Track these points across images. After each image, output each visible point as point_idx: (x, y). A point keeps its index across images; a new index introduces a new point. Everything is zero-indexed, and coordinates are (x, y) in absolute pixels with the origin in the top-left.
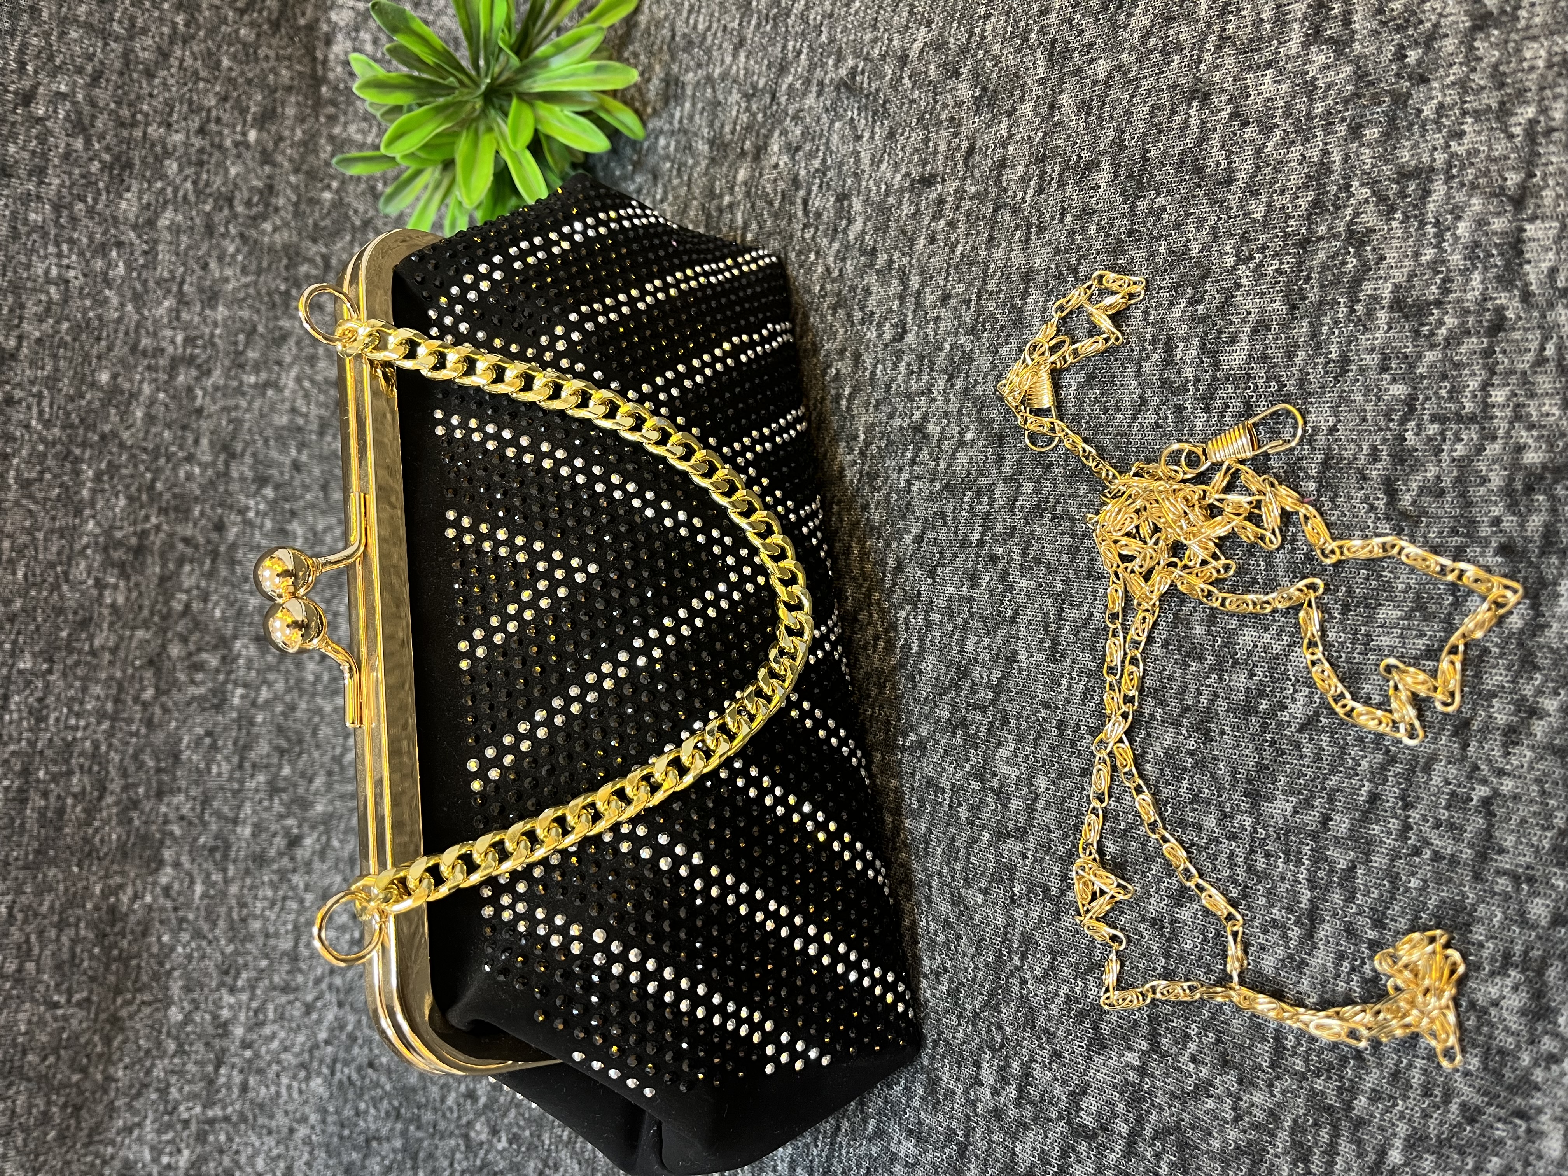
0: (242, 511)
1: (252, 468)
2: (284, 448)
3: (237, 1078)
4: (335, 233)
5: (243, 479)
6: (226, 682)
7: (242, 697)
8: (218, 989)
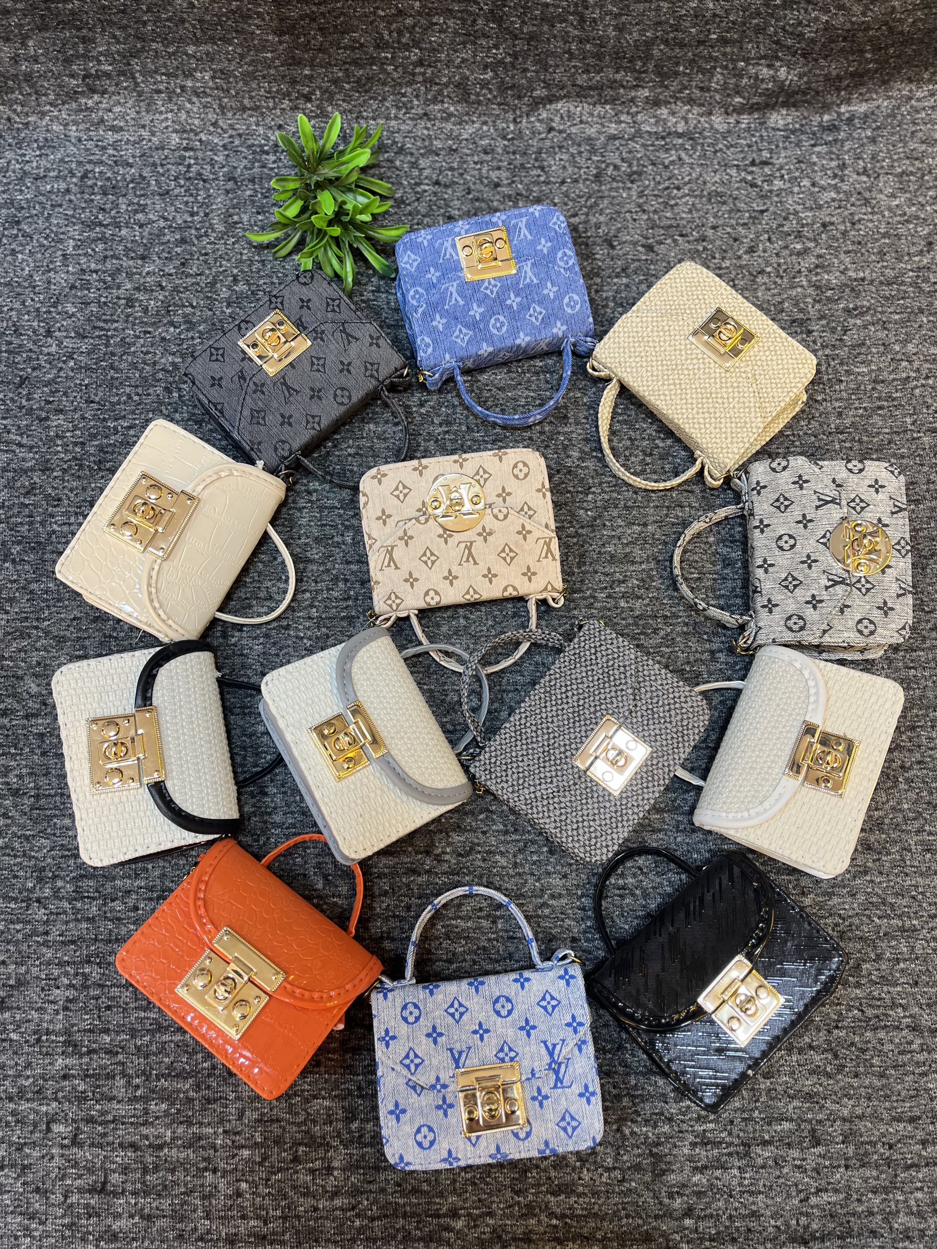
0: (496, 47)
1: (522, 50)
2: (535, 63)
3: (162, 87)
4: (659, 74)
5: (514, 46)
6: (394, 48)
7: (386, 58)
8: (211, 69)
